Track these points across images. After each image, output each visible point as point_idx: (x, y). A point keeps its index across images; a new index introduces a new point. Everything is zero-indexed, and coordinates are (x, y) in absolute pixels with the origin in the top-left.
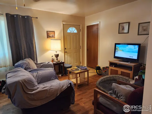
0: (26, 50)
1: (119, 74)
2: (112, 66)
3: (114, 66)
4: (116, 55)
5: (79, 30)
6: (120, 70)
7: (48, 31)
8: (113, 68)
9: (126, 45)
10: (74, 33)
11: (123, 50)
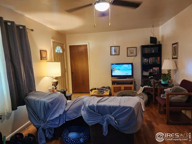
0: (25, 79)
1: (122, 90)
2: (114, 84)
3: (116, 84)
4: (113, 74)
5: (63, 50)
6: (123, 86)
7: (41, 50)
8: (116, 86)
9: (121, 65)
10: (60, 53)
11: (119, 69)
